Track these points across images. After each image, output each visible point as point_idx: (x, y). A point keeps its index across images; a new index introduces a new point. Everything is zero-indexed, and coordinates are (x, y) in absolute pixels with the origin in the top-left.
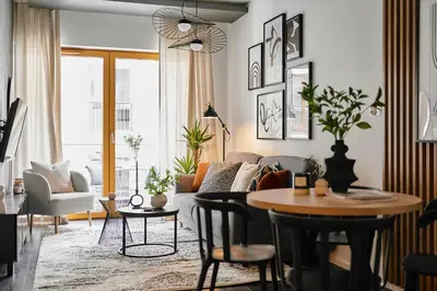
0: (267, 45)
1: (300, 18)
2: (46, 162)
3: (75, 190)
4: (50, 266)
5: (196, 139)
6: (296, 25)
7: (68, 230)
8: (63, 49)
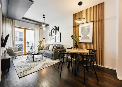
0: (53, 30)
1: (59, 27)
2: (12, 46)
3: (19, 51)
4: (19, 67)
5: (41, 42)
6: (58, 28)
7: (18, 58)
8: (15, 27)
